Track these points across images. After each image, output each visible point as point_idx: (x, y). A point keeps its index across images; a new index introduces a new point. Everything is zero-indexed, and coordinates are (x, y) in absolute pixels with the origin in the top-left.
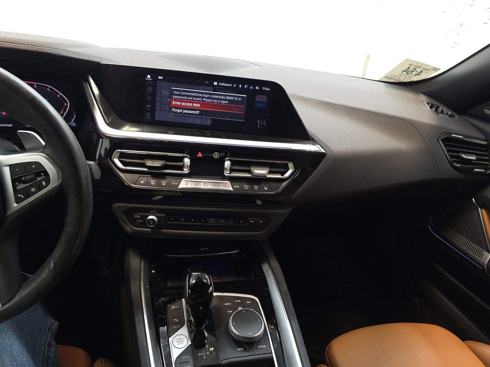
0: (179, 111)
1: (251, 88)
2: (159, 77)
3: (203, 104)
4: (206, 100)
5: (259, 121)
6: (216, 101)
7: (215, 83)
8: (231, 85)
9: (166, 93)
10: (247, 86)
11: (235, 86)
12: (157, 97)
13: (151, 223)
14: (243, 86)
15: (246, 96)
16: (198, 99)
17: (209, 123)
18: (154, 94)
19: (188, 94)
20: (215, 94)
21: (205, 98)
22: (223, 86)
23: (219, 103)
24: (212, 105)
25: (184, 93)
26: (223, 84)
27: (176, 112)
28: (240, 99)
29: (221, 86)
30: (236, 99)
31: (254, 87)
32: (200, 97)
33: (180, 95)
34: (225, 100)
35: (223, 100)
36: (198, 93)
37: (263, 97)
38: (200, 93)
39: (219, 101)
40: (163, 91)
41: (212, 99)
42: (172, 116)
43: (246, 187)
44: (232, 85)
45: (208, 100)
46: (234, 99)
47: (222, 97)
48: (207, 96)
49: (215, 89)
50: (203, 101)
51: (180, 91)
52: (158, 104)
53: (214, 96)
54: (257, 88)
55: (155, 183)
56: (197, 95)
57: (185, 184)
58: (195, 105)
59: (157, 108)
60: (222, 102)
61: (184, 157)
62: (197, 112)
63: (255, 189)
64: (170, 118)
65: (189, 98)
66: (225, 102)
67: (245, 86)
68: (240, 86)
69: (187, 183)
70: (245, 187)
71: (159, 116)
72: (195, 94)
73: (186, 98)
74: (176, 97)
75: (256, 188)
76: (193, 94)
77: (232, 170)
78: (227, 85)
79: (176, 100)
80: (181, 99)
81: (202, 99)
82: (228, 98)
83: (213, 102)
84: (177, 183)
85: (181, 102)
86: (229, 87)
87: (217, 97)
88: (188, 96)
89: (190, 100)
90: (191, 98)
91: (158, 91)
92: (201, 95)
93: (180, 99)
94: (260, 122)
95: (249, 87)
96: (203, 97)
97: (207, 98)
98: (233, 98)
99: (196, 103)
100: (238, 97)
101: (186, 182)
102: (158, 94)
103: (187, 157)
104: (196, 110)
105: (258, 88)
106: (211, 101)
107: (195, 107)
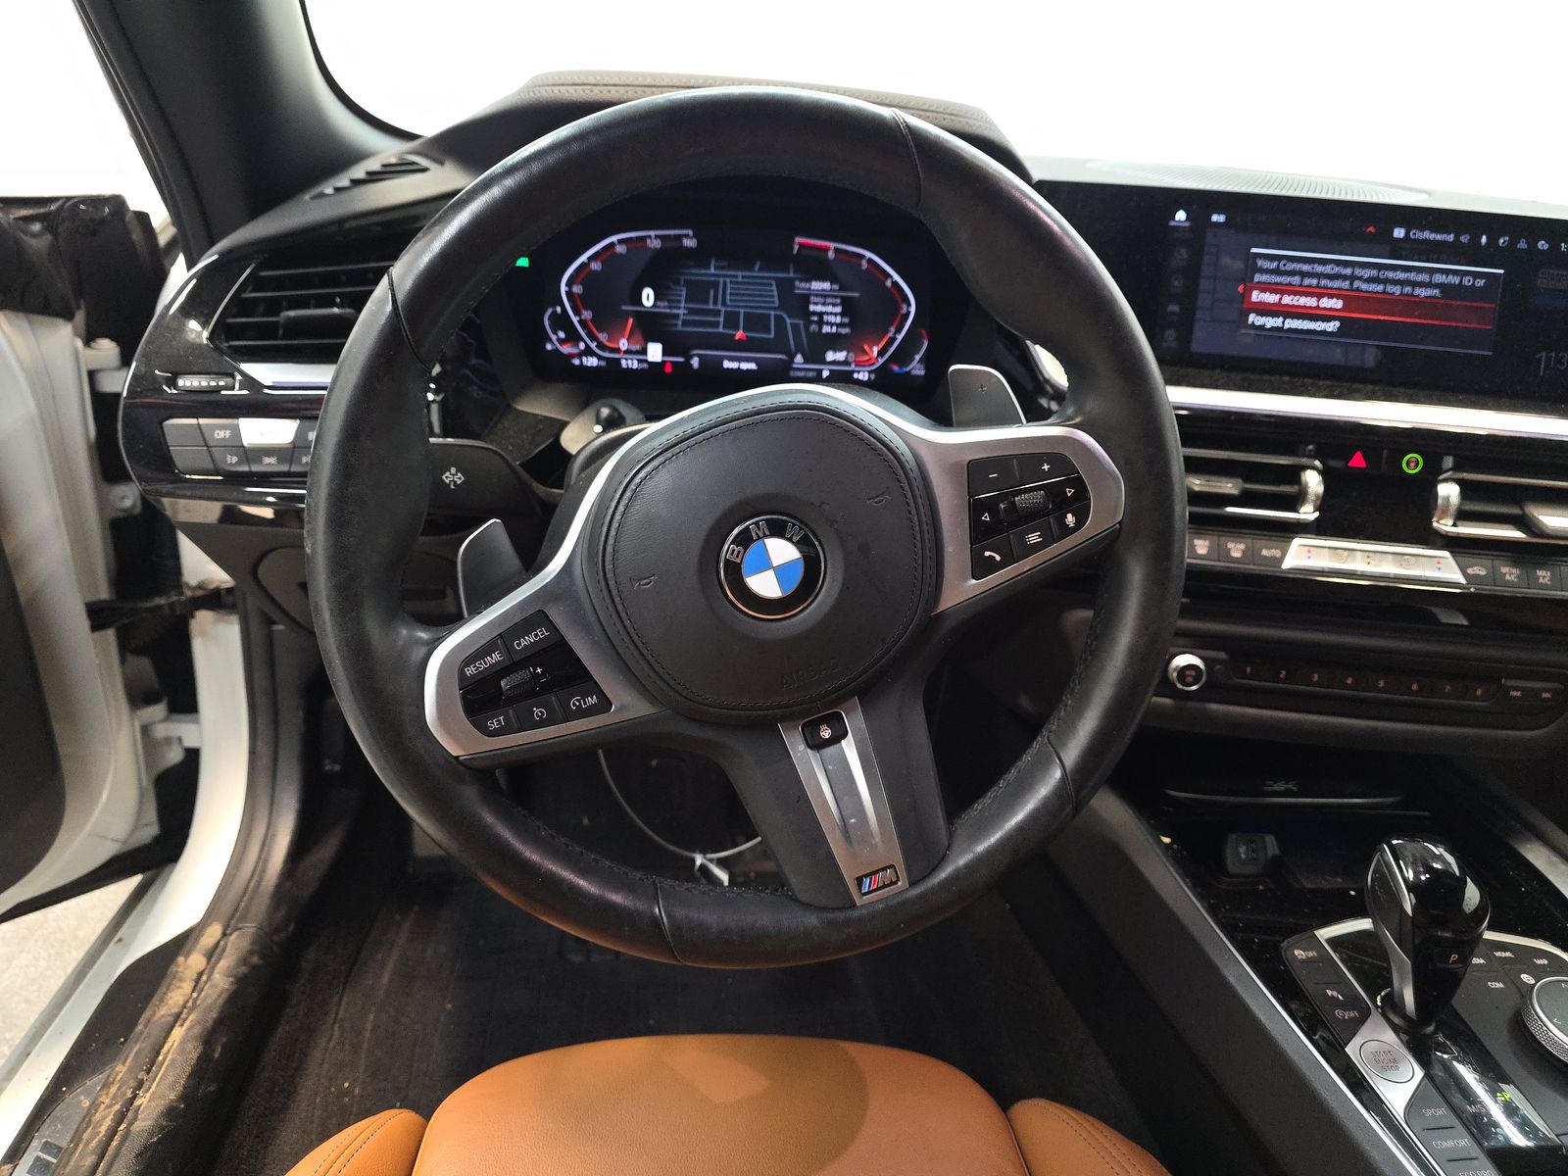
0: (1270, 322)
1: (1522, 245)
2: (1215, 218)
3: (1351, 299)
4: (1364, 286)
5: (1544, 354)
6: (1397, 290)
7: (1399, 233)
8: (1451, 238)
9: (1234, 264)
10: (1507, 238)
11: (1466, 241)
12: (1202, 281)
13: (1189, 680)
14: (1492, 241)
15: (1502, 271)
16: (1337, 284)
17: (1370, 358)
18: (1192, 272)
19: (1306, 268)
20: (1395, 268)
21: (1360, 278)
22: (1426, 241)
23: (1407, 295)
24: (1383, 302)
25: (1291, 266)
26: (1427, 235)
27: (1262, 327)
28: (1480, 283)
29: (1417, 241)
30: (1467, 281)
31: (1533, 245)
32: (1344, 278)
33: (1277, 272)
34: (1429, 285)
35: (1421, 285)
36: (1338, 263)
37: (1562, 275)
38: (1346, 264)
39: (1408, 289)
40: (1226, 260)
41: (1385, 281)
42: (1249, 340)
43: (1510, 573)
44: (1457, 238)
45: (1372, 287)
46: (1461, 280)
47: (1421, 277)
48: (1367, 273)
49: (1398, 249)
50: (1351, 290)
51: (1279, 258)
52: (1203, 300)
53: (1391, 275)
54: (1542, 245)
55: (1210, 548)
56: (1337, 269)
57: (1303, 555)
58: (1326, 303)
59: (1199, 314)
60: (1418, 291)
61: (1305, 468)
62: (1332, 326)
63: (1541, 580)
64: (1241, 346)
65: (1307, 281)
66: (1429, 292)
67: (1502, 241)
68: (1484, 239)
69: (1309, 551)
70: (1505, 574)
71: (1203, 340)
72: (1328, 269)
73: (1296, 280)
74: (1264, 278)
75: (1544, 577)
76: (1319, 269)
77: (1462, 516)
78: (1439, 237)
79: (1265, 288)
80: (1281, 284)
81: (1352, 284)
82: (1439, 278)
83: (1388, 293)
84: (1277, 553)
85: (1282, 292)
86: (1445, 242)
87: (1401, 275)
88: (1303, 275)
89: (1310, 286)
90: (1314, 282)
91: (1206, 259)
92: (1348, 271)
93: (1276, 284)
94: (1548, 359)
95: (1513, 243)
96: (1352, 278)
97: (1370, 280)
98: (1455, 280)
99: (1331, 296)
100: (1476, 275)
101: (1307, 548)
102: (1206, 271)
103: (1314, 468)
104: (1327, 319)
105: (1546, 247)
106: (1380, 288)
107: (1325, 309)
